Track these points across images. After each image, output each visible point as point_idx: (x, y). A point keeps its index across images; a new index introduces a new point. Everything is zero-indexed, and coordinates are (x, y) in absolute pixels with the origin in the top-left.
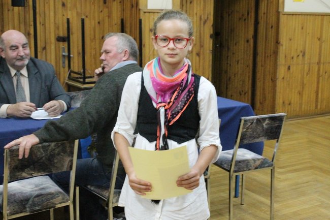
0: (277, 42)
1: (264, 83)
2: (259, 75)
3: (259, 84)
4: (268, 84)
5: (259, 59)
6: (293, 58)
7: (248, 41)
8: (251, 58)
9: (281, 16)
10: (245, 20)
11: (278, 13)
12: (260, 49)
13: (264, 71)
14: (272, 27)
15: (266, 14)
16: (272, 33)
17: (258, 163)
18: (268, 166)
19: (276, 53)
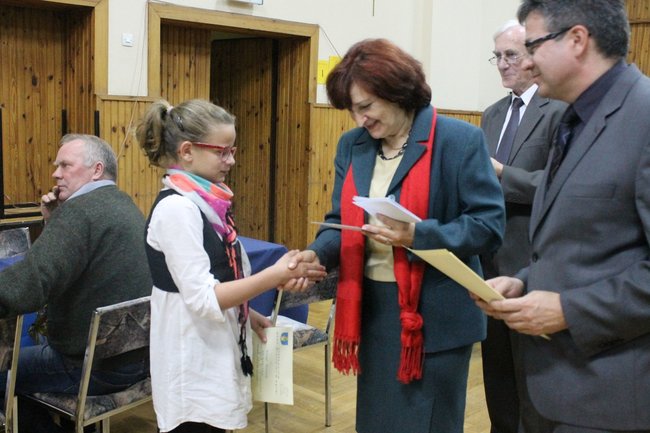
0: (307, 149)
1: (288, 211)
2: (280, 198)
3: (280, 213)
4: (295, 212)
5: (280, 174)
6: (330, 173)
7: (261, 147)
8: (268, 172)
9: (313, 110)
10: (256, 115)
11: (308, 105)
12: (281, 160)
13: (289, 194)
14: (299, 126)
15: (289, 106)
16: (298, 134)
17: (306, 337)
18: (322, 341)
19: (305, 165)
